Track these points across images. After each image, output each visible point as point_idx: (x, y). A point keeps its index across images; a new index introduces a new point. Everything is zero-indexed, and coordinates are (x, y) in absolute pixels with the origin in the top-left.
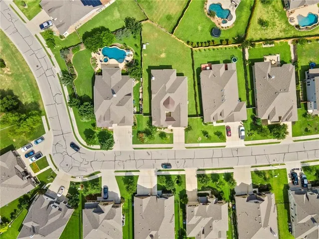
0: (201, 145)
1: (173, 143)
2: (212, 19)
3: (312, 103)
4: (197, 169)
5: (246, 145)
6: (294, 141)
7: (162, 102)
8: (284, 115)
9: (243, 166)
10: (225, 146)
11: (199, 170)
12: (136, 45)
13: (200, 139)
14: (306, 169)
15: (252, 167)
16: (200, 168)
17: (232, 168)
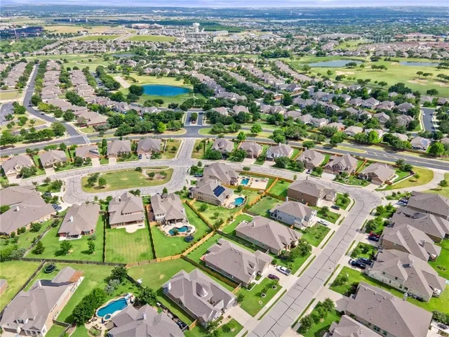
0: (268, 305)
1: (243, 327)
2: (178, 236)
3: (296, 221)
4: (290, 328)
5: (299, 276)
6: (322, 248)
7: (195, 294)
8: (290, 236)
9: (318, 291)
10: (286, 290)
11: (293, 326)
12: (130, 288)
13: (260, 302)
14: (353, 255)
15: (325, 285)
16: (292, 324)
17: (314, 300)
